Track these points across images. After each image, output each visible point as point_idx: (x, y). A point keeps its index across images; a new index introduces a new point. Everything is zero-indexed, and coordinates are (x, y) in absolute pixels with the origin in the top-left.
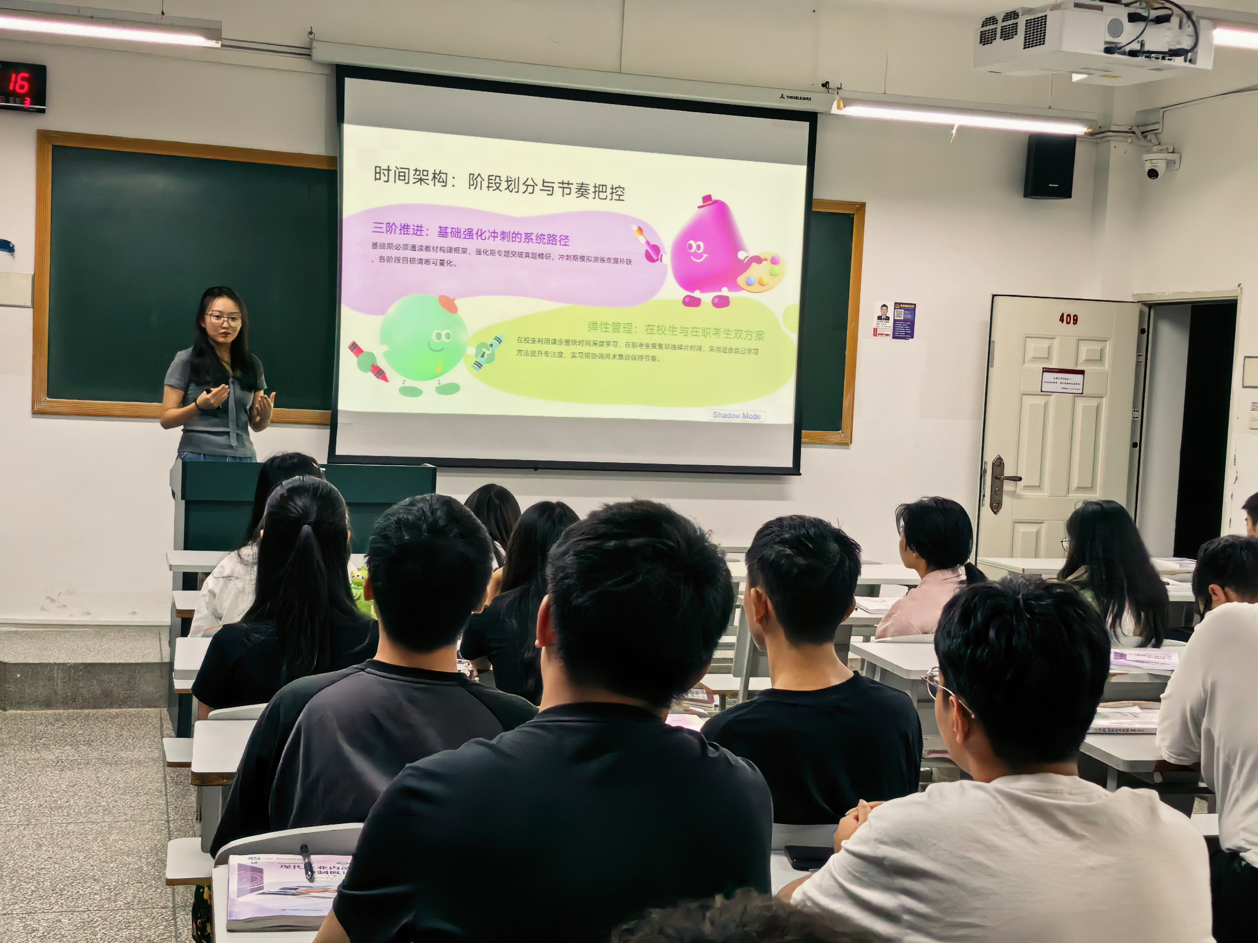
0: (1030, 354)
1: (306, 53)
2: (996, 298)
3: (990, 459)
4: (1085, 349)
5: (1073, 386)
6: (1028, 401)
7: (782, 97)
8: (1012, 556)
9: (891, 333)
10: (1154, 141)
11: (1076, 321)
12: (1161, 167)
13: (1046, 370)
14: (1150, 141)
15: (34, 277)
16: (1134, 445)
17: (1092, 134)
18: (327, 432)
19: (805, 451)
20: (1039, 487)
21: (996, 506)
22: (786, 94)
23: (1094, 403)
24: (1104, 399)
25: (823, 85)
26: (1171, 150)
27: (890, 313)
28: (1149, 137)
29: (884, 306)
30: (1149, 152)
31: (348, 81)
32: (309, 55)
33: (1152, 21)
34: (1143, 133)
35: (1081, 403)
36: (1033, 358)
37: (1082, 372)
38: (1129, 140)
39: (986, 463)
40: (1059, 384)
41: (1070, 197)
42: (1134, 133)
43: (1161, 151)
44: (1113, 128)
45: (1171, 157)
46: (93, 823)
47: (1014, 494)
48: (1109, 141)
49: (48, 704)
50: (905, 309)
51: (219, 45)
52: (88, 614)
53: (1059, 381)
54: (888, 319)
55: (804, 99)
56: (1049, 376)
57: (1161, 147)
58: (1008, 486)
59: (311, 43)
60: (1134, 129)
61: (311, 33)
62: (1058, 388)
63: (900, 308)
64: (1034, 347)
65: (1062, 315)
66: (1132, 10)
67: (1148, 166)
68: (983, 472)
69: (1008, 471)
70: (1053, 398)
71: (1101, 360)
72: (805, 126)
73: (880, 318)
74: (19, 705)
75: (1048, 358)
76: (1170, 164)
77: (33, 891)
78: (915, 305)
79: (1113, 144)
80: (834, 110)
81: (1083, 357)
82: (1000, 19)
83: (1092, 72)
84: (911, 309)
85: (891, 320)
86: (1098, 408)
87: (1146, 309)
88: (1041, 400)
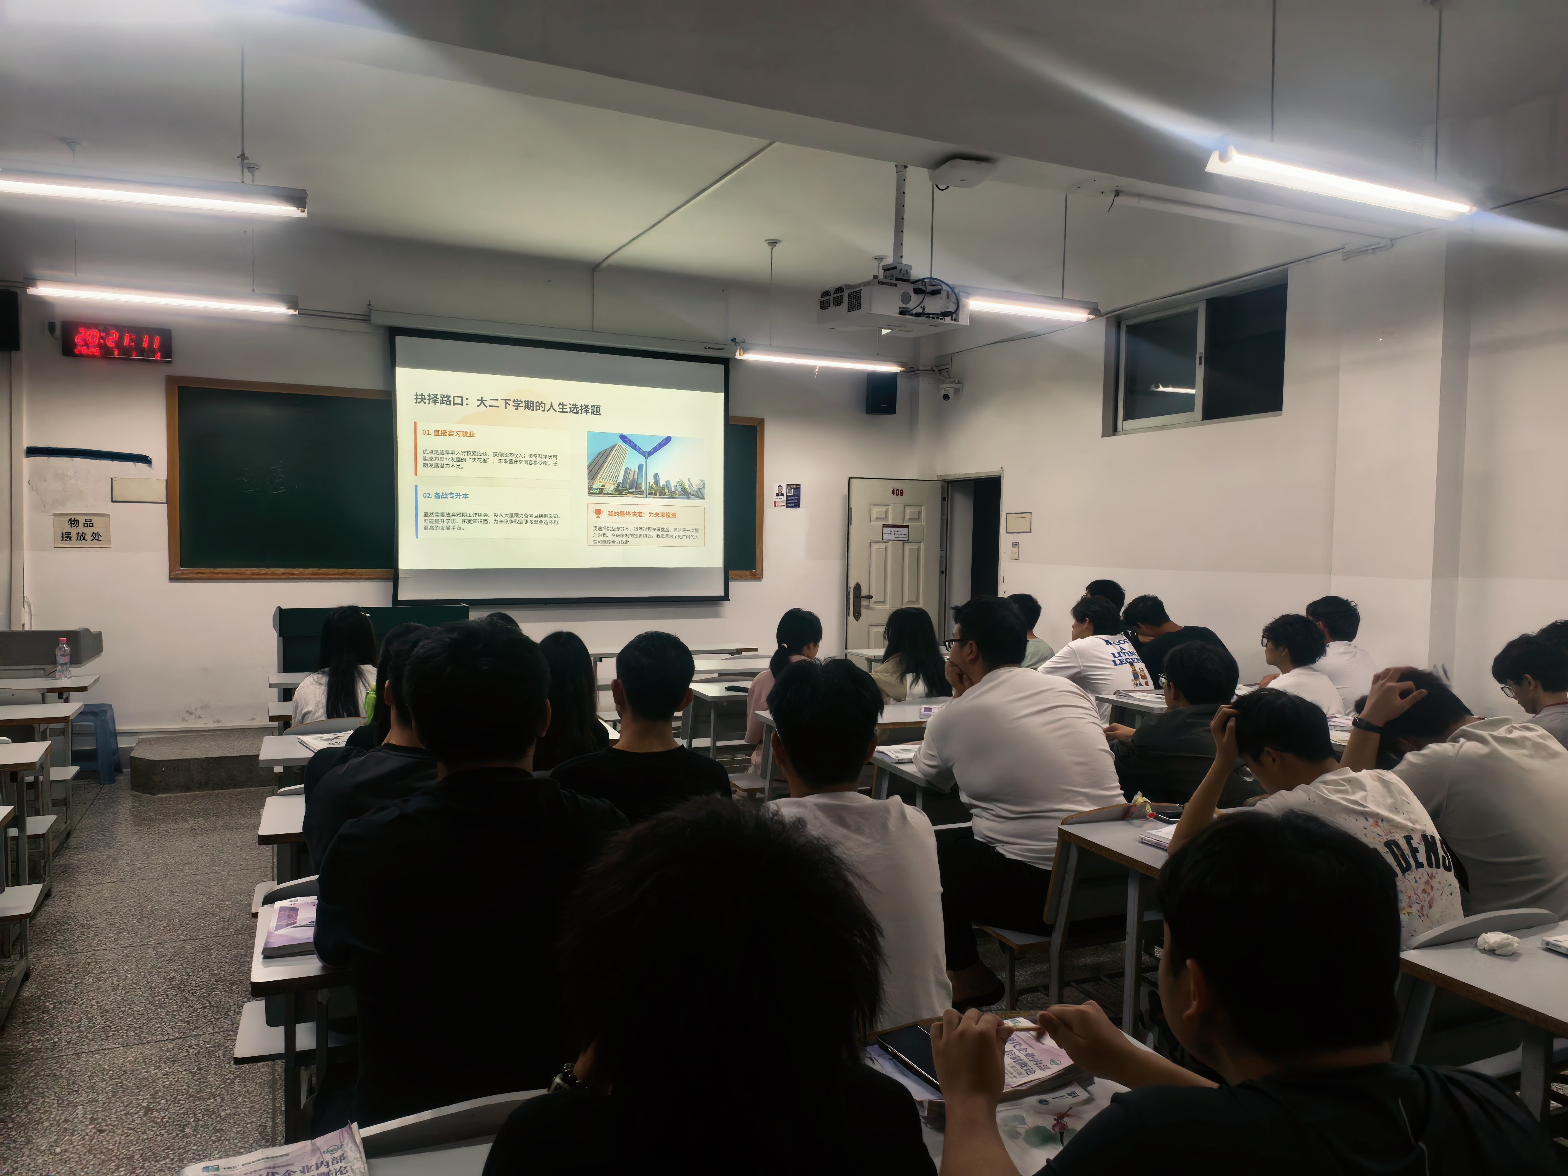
0: (874, 516)
1: (366, 318)
2: (851, 480)
3: (852, 585)
4: (908, 511)
5: (903, 536)
6: (875, 546)
7: (705, 348)
8: (869, 648)
9: (785, 504)
10: (947, 376)
11: (902, 494)
12: (951, 394)
13: (885, 526)
14: (944, 376)
15: (167, 481)
16: (942, 572)
17: (907, 372)
18: (391, 585)
19: (732, 585)
20: (883, 602)
21: (857, 616)
22: (707, 345)
23: (915, 546)
24: (922, 543)
25: (732, 340)
26: (957, 382)
27: (784, 491)
28: (943, 374)
29: (780, 486)
30: (944, 382)
31: (398, 339)
32: (368, 320)
33: (928, 293)
34: (939, 371)
35: (908, 547)
36: (876, 518)
37: (907, 527)
38: (931, 376)
39: (850, 588)
40: (893, 535)
41: (895, 413)
42: (934, 371)
43: (951, 382)
44: (921, 368)
45: (957, 386)
46: (215, 873)
47: (868, 607)
48: (919, 376)
49: (188, 789)
50: (793, 488)
51: (297, 313)
52: (219, 722)
53: (893, 533)
54: (783, 495)
55: (720, 349)
56: (887, 530)
57: (951, 380)
58: (864, 603)
59: (370, 312)
60: (935, 369)
61: (370, 305)
62: (892, 537)
63: (791, 488)
64: (876, 511)
65: (894, 490)
66: (916, 286)
67: (943, 393)
68: (848, 594)
69: (864, 592)
70: (890, 544)
71: (919, 519)
72: (720, 368)
73: (777, 494)
74: (166, 790)
75: (886, 518)
76: (956, 391)
77: (164, 927)
78: (800, 485)
79: (920, 379)
80: (738, 356)
81: (908, 516)
82: (833, 292)
83: (893, 327)
84: (797, 488)
85: (785, 496)
86: (919, 550)
87: (946, 485)
88: (883, 546)
